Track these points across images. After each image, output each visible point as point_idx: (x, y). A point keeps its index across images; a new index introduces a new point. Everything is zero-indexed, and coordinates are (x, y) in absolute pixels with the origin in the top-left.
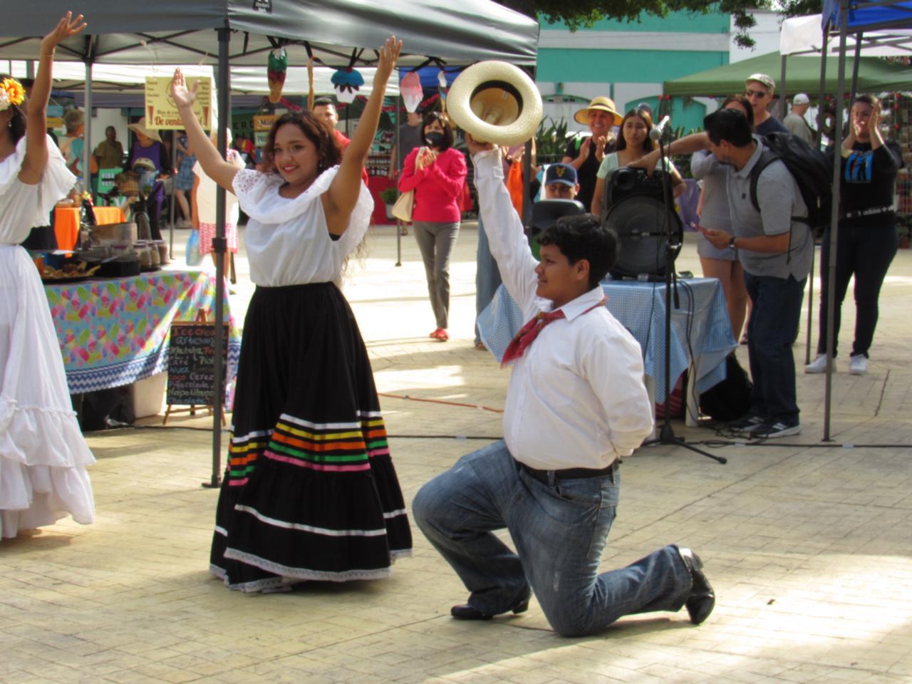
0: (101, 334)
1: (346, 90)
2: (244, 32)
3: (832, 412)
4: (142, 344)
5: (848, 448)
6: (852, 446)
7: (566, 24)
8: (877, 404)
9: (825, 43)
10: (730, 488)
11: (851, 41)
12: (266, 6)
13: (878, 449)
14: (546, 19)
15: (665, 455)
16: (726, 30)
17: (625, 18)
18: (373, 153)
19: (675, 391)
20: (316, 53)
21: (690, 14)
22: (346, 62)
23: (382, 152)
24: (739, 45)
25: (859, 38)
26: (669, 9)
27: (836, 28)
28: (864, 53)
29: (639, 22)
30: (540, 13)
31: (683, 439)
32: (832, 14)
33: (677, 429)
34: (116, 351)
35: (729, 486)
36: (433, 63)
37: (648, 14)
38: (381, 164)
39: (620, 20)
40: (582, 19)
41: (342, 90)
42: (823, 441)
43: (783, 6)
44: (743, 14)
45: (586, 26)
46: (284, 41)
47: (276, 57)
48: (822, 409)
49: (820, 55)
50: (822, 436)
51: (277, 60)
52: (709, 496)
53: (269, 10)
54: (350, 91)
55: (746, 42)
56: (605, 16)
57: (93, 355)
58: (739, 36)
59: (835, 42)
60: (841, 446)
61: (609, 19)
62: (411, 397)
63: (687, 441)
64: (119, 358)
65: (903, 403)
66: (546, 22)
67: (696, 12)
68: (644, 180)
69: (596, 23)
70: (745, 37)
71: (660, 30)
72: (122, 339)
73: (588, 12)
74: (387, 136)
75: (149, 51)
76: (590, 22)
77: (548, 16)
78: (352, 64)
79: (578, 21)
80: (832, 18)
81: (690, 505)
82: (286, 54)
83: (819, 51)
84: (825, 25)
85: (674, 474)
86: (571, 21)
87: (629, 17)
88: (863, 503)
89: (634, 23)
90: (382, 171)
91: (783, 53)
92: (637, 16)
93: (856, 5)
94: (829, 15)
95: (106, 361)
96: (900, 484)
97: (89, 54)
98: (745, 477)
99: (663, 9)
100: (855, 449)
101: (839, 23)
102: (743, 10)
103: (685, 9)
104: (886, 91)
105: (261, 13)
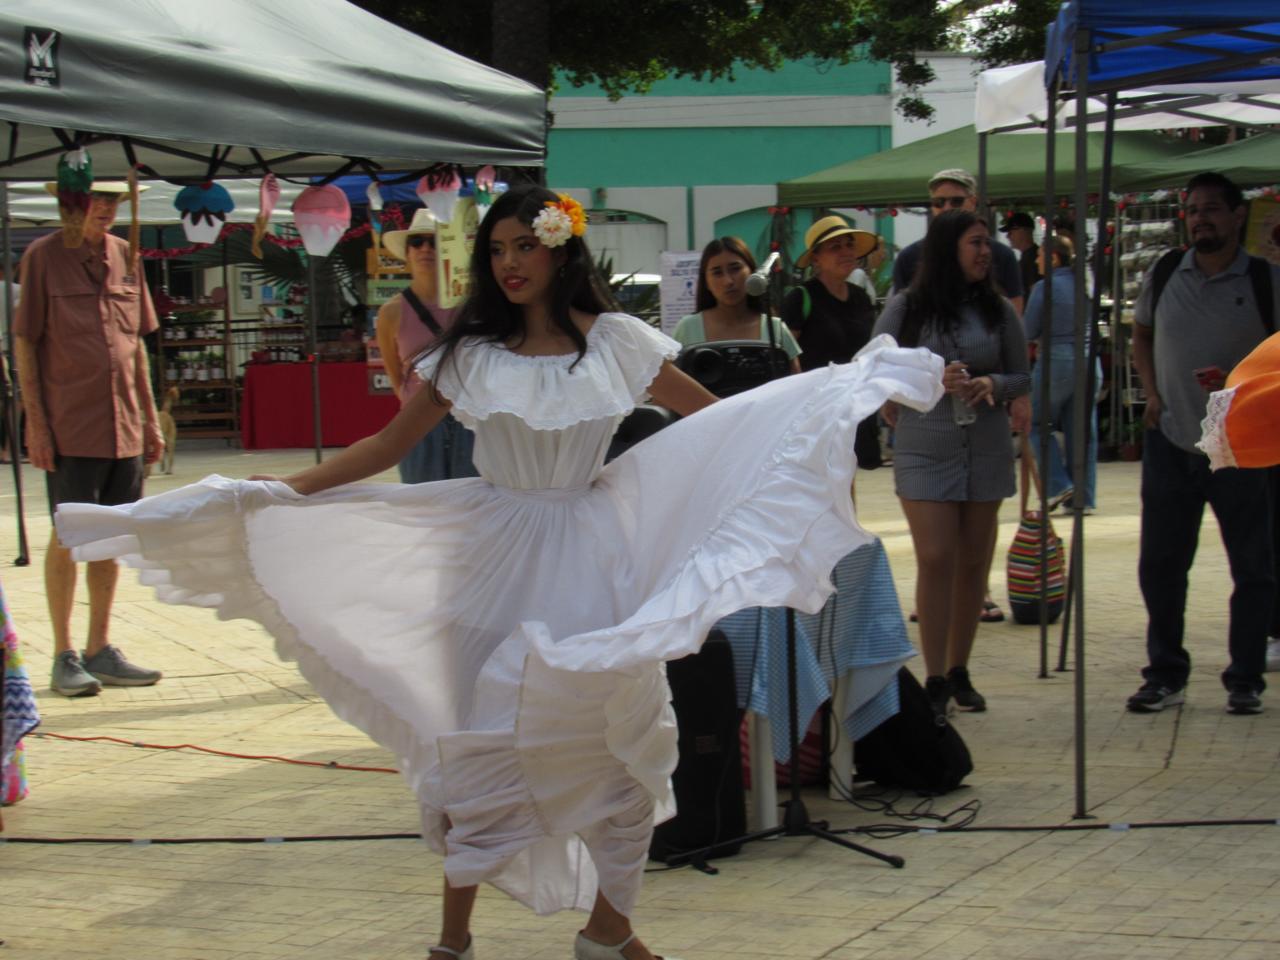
1: (203, 221)
2: (11, 123)
3: (1089, 763)
5: (1119, 830)
6: (1126, 826)
7: (602, 86)
8: (1169, 747)
9: (1053, 110)
10: (910, 911)
11: (1095, 105)
12: (48, 74)
13: (1174, 829)
14: (568, 78)
15: (795, 856)
16: (884, 89)
17: (707, 74)
18: (272, 322)
19: (810, 738)
20: (143, 155)
21: (821, 63)
22: (202, 169)
23: (289, 321)
24: (906, 115)
25: (1112, 101)
26: (782, 56)
27: (1069, 86)
28: (1121, 125)
29: (731, 79)
30: (559, 69)
31: (824, 825)
32: (1061, 61)
33: (815, 807)
35: (909, 909)
36: (358, 168)
37: (747, 65)
38: (289, 342)
39: (698, 78)
40: (631, 78)
41: (195, 221)
42: (1075, 817)
43: (980, 46)
44: (912, 60)
45: (638, 91)
46: (85, 138)
47: (71, 166)
48: (1070, 759)
49: (1044, 131)
50: (1072, 809)
51: (72, 170)
52: (874, 929)
53: (54, 82)
54: (210, 223)
55: (918, 110)
56: (671, 71)
58: (907, 100)
59: (1070, 108)
60: (1106, 827)
61: (678, 76)
62: (340, 763)
63: (832, 828)
65: (1213, 742)
66: (569, 85)
67: (831, 59)
68: (740, 364)
69: (656, 84)
70: (916, 101)
71: (769, 91)
73: (642, 65)
74: (297, 291)
76: (644, 83)
77: (572, 74)
78: (212, 174)
79: (623, 82)
80: (1062, 67)
81: (839, 947)
82: (90, 160)
83: (1042, 124)
84: (1050, 82)
85: (810, 890)
86: (610, 82)
87: (713, 70)
88: (1151, 932)
89: (723, 81)
90: (290, 354)
91: (980, 129)
92: (727, 70)
93: (1101, 44)
94: (1057, 62)
96: (1215, 893)
98: (938, 891)
99: (772, 55)
100: (1132, 830)
101: (1074, 76)
102: (910, 53)
103: (811, 54)
104: (1163, 189)
105: (40, 87)
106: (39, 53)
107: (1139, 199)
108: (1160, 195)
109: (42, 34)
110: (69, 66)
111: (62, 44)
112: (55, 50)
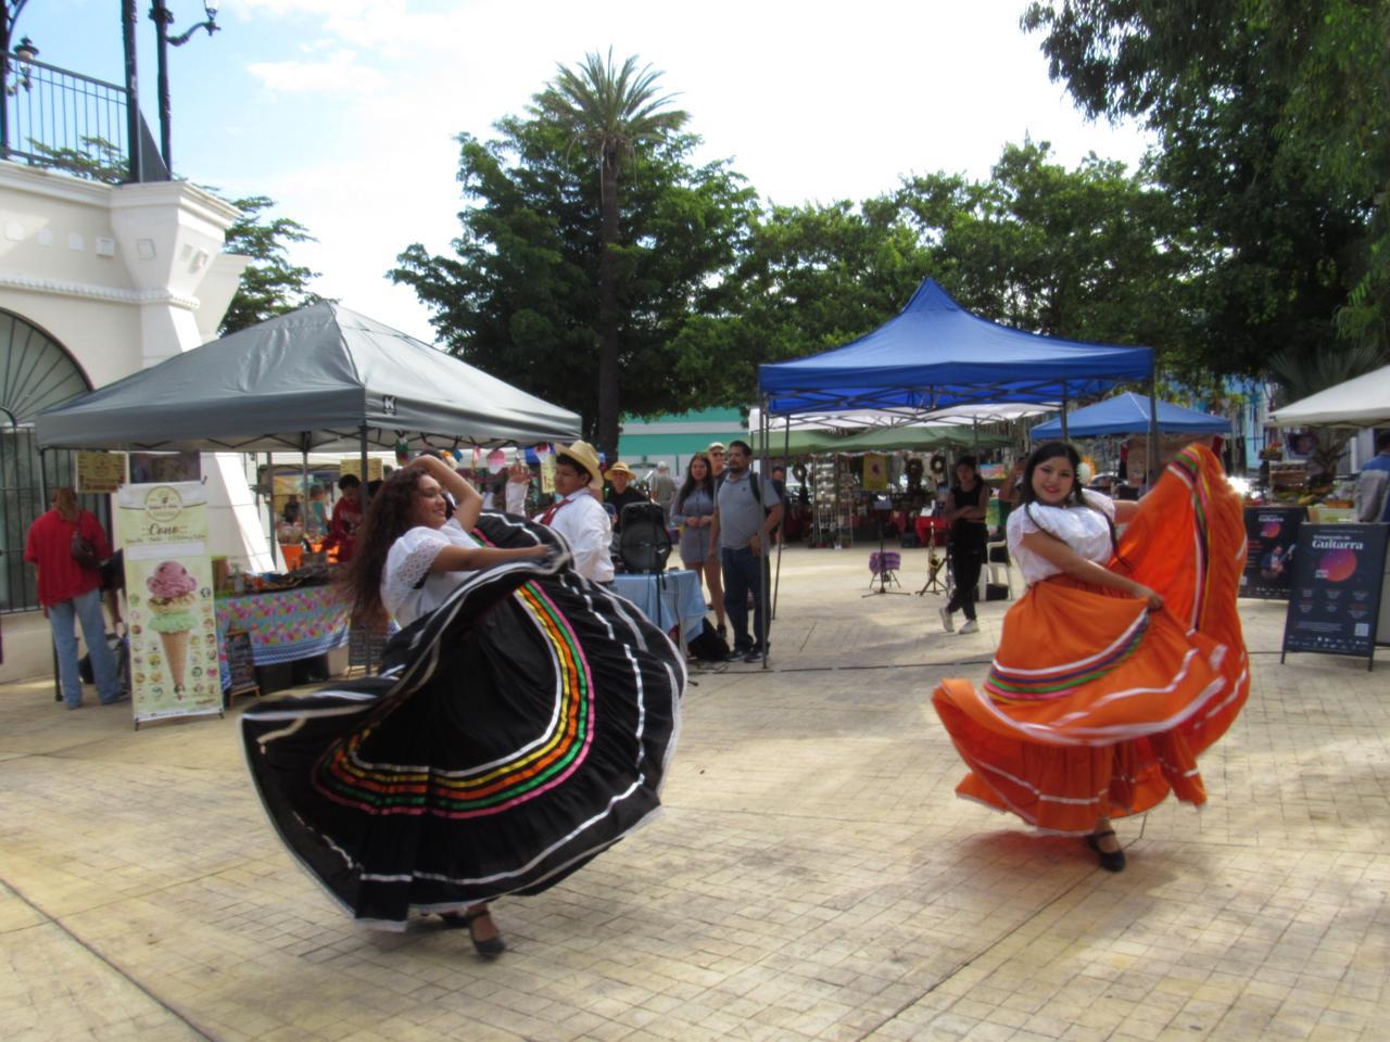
0: (301, 624)
4: (331, 628)
8: (803, 644)
12: (392, 411)
13: (796, 672)
16: (734, 419)
34: (312, 633)
35: (696, 700)
36: (511, 444)
40: (652, 416)
42: (762, 668)
44: (743, 408)
53: (394, 413)
57: (297, 637)
58: (742, 422)
60: (773, 671)
64: (315, 638)
72: (317, 626)
75: (342, 443)
88: (778, 706)
95: (307, 640)
97: (305, 445)
100: (782, 672)
102: (743, 406)
104: (827, 452)
105: (389, 415)
106: (388, 404)
107: (822, 456)
108: (829, 455)
109: (390, 397)
110: (400, 408)
111: (397, 401)
112: (394, 403)
